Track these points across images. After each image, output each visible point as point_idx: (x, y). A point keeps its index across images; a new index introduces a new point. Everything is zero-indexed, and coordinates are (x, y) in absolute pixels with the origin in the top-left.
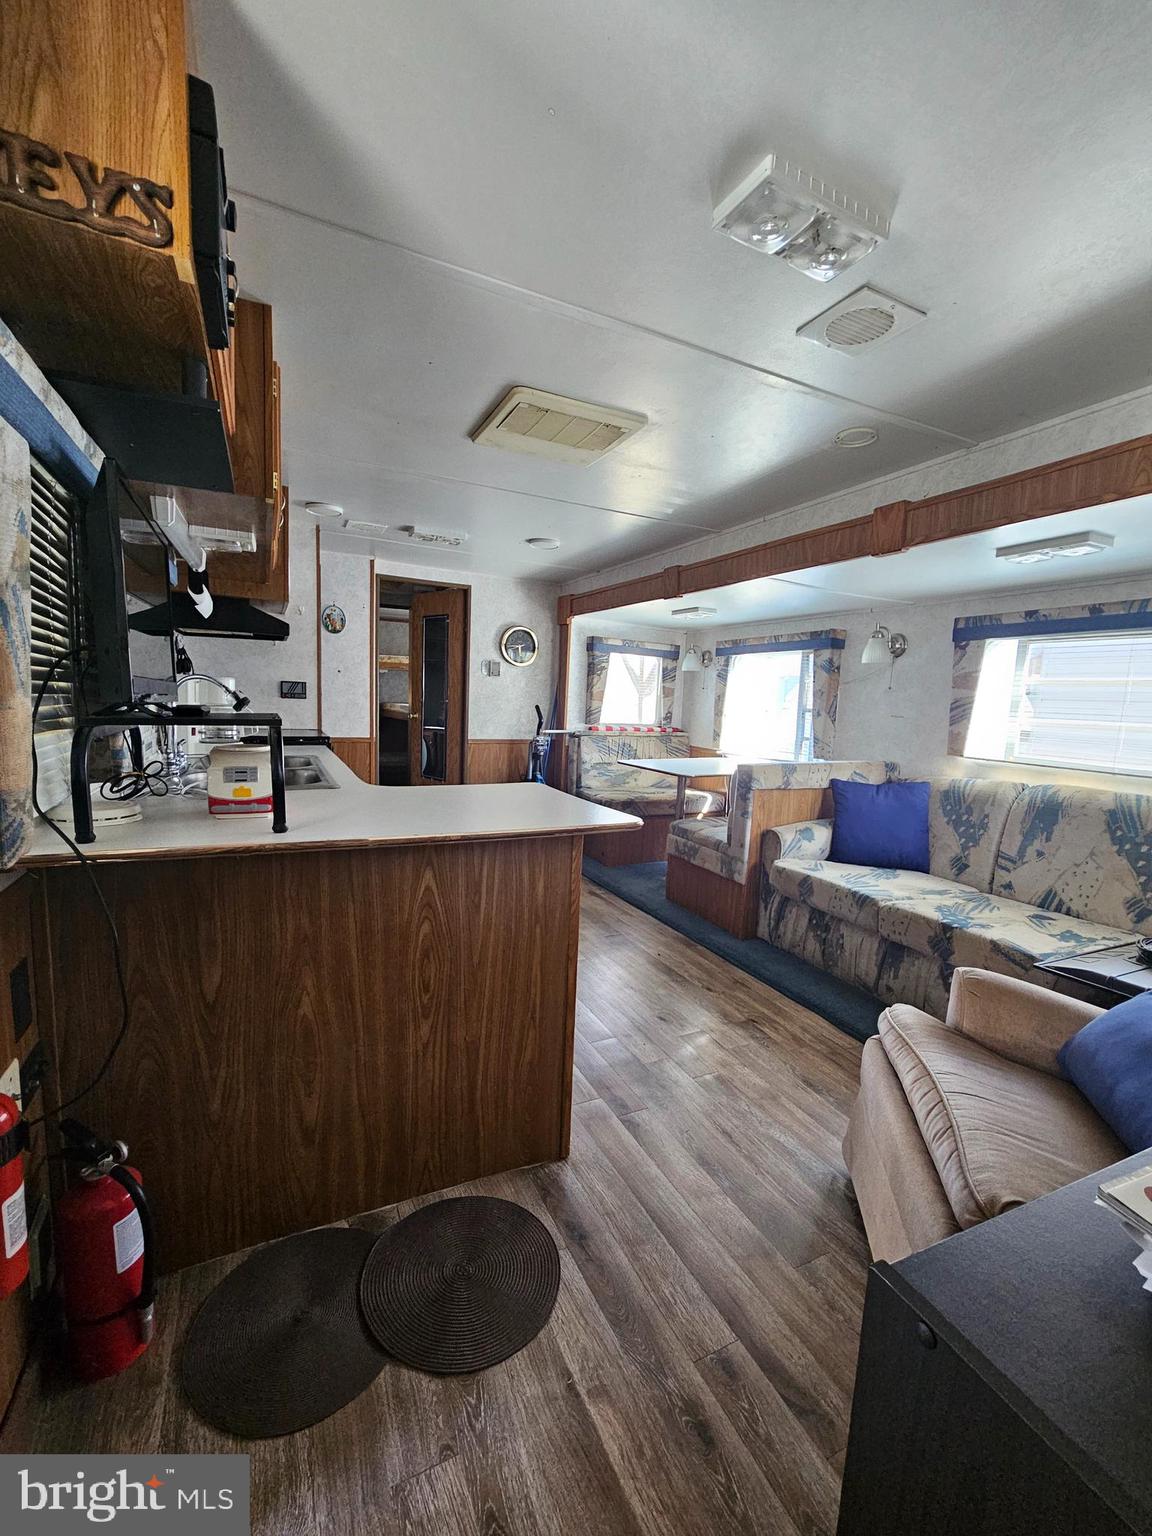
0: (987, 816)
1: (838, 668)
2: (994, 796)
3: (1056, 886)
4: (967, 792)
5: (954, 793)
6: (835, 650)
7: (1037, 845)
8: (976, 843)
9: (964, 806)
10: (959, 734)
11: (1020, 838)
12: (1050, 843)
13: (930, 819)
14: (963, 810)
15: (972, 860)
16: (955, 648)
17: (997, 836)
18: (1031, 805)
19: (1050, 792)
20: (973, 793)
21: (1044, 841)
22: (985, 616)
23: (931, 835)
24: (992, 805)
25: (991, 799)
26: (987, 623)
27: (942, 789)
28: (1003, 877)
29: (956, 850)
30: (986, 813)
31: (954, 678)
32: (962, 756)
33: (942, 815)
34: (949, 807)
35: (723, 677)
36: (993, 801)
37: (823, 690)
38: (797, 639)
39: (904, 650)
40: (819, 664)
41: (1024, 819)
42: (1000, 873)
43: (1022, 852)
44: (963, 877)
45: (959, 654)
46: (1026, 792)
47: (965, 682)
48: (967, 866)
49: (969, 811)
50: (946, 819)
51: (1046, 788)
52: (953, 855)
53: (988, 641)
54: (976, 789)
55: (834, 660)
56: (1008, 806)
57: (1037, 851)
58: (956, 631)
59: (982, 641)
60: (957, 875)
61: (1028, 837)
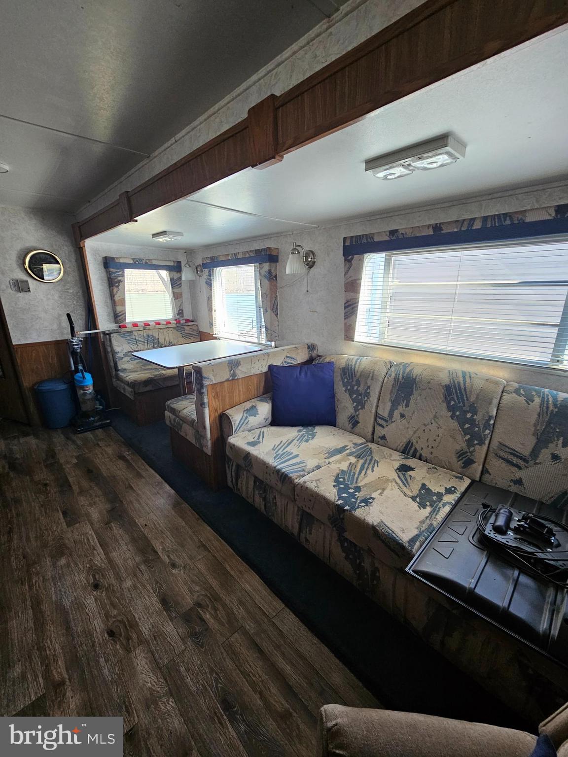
0: (369, 387)
1: (276, 277)
2: (373, 372)
3: (413, 438)
4: (356, 369)
5: (348, 370)
6: (272, 263)
7: (401, 409)
8: (363, 407)
9: (355, 379)
10: (350, 325)
11: (389, 404)
12: (408, 408)
13: (335, 388)
14: (354, 383)
15: (361, 419)
16: (345, 260)
17: (375, 402)
18: (396, 379)
19: (408, 370)
20: (361, 369)
21: (404, 406)
22: (363, 235)
23: (336, 399)
24: (372, 379)
25: (371, 375)
26: (364, 241)
27: (341, 367)
28: (380, 431)
29: (350, 410)
30: (368, 385)
31: (345, 284)
32: (353, 341)
33: (342, 385)
34: (346, 380)
35: (209, 284)
36: (372, 376)
37: (267, 293)
38: (247, 255)
39: (314, 263)
40: (263, 274)
41: (392, 391)
42: (378, 428)
43: (391, 414)
44: (356, 429)
45: (348, 266)
46: (393, 369)
47: (353, 286)
48: (358, 422)
49: (358, 383)
50: (344, 389)
51: (406, 366)
52: (350, 414)
53: (366, 255)
54: (362, 366)
55: (272, 271)
56: (381, 380)
57: (400, 413)
58: (345, 247)
59: (362, 256)
60: (352, 428)
61: (395, 404)
